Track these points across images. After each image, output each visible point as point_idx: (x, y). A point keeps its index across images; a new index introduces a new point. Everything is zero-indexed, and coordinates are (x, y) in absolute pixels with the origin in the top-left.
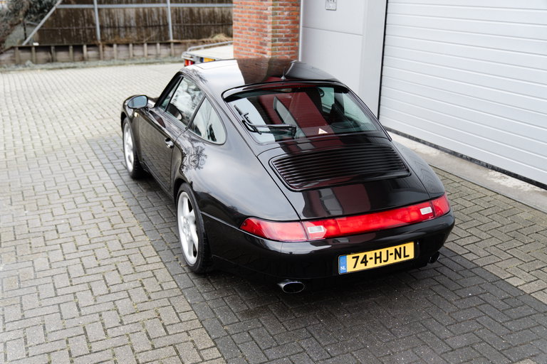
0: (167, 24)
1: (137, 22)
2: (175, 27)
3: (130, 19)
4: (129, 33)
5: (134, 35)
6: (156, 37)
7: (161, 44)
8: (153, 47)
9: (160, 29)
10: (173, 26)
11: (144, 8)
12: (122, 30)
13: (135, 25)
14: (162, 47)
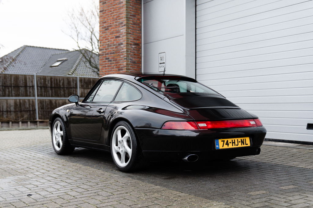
0: (35, 110)
1: (15, 108)
2: (40, 112)
3: (10, 106)
4: (9, 115)
5: (13, 116)
6: (27, 118)
7: (31, 122)
8: (26, 124)
9: (30, 113)
10: (38, 111)
11: (20, 100)
12: (5, 113)
13: (14, 110)
14: (32, 124)
